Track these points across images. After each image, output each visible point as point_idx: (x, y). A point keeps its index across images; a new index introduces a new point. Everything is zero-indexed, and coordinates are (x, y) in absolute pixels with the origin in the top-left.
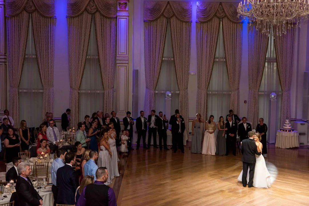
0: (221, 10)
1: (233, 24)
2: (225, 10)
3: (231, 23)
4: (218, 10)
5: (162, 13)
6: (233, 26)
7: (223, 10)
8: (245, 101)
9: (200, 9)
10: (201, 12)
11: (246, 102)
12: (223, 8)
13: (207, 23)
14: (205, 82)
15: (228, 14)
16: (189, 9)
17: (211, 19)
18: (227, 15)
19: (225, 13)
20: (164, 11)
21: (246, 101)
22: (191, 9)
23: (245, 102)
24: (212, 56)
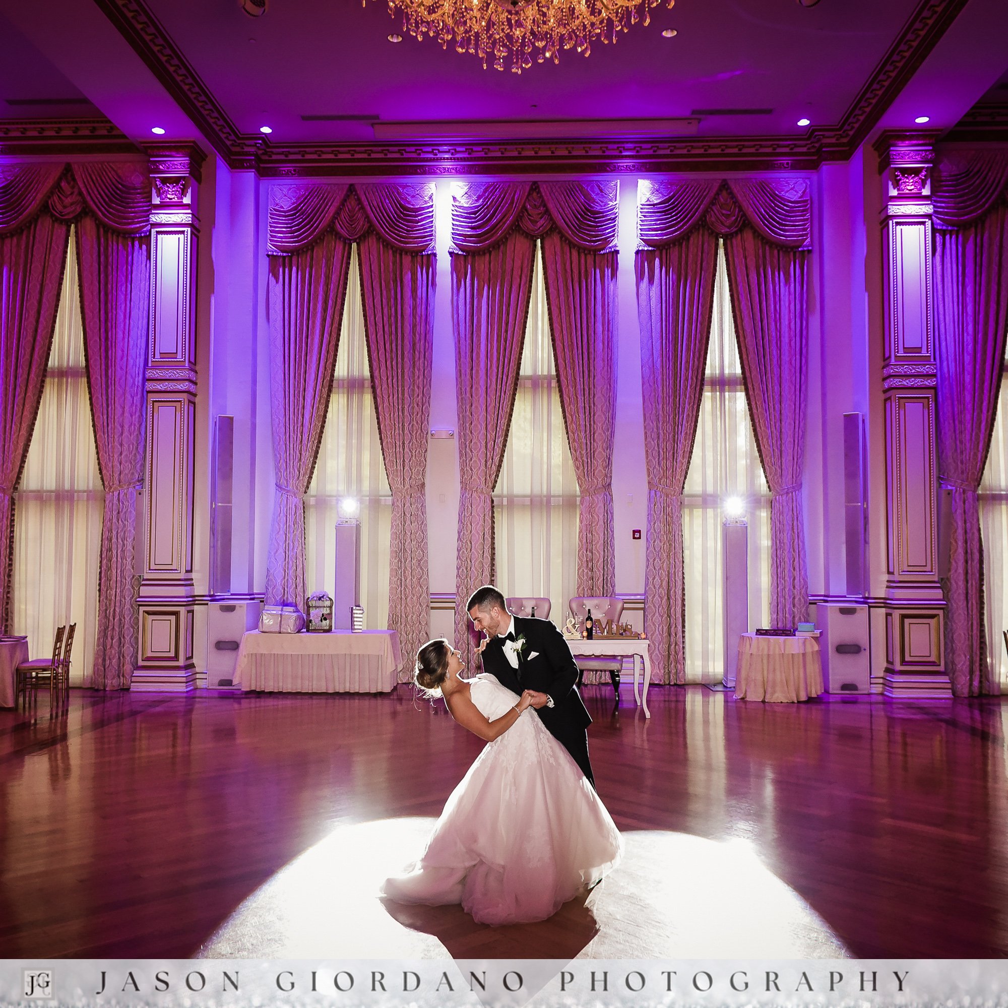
0: (535, 207)
1: (583, 255)
2: (550, 206)
3: (575, 253)
4: (524, 207)
5: (329, 226)
6: (583, 261)
7: (545, 206)
8: (634, 532)
9: (460, 207)
10: (466, 218)
11: (637, 535)
12: (543, 201)
13: (487, 256)
14: (486, 461)
15: (561, 223)
16: (423, 209)
17: (504, 240)
18: (558, 223)
19: (552, 219)
20: (334, 218)
21: (639, 532)
22: (432, 206)
23: (634, 535)
24: (506, 370)
